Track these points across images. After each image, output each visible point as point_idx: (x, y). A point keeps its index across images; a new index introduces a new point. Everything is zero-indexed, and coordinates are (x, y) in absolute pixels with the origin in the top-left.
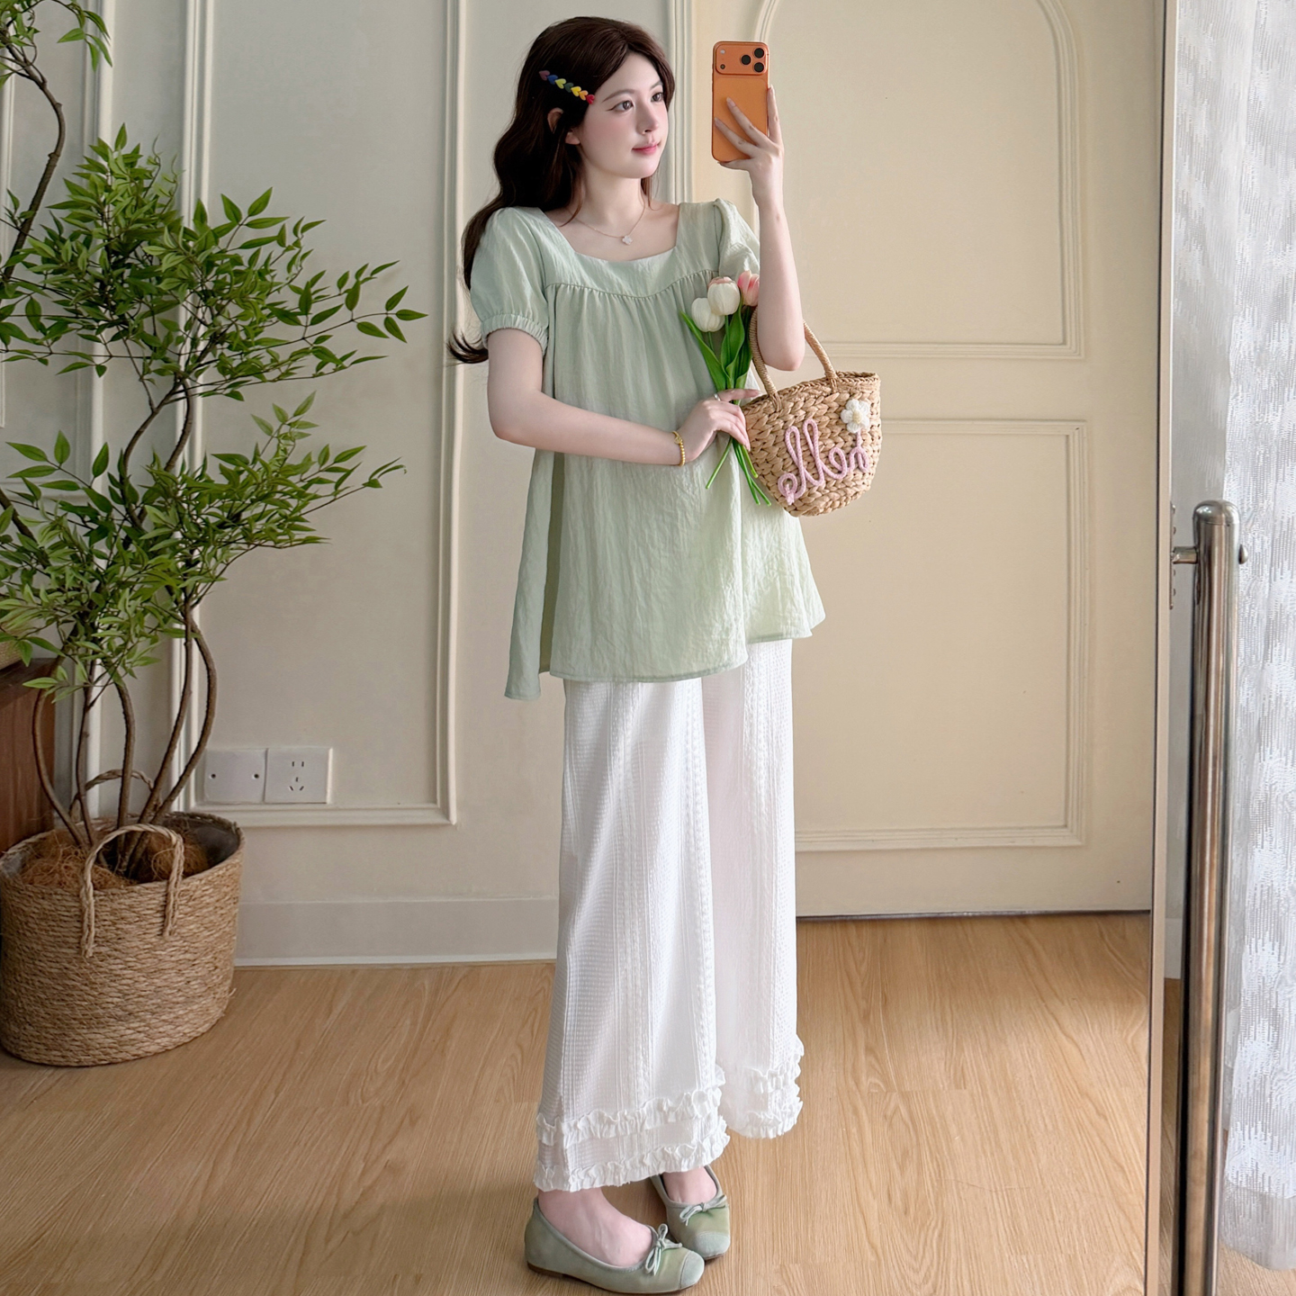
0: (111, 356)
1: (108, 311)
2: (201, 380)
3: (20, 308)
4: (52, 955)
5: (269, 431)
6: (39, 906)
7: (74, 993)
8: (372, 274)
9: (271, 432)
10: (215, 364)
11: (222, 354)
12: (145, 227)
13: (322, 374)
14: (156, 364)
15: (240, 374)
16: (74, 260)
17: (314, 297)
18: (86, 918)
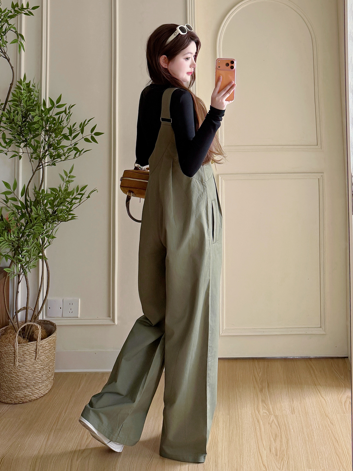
0: (23, 153)
1: (22, 137)
2: (46, 161)
4: (7, 366)
5: (63, 179)
6: (4, 349)
10: (49, 155)
11: (51, 151)
13: (76, 157)
14: (34, 155)
15: (55, 158)
16: (13, 119)
18: (16, 353)
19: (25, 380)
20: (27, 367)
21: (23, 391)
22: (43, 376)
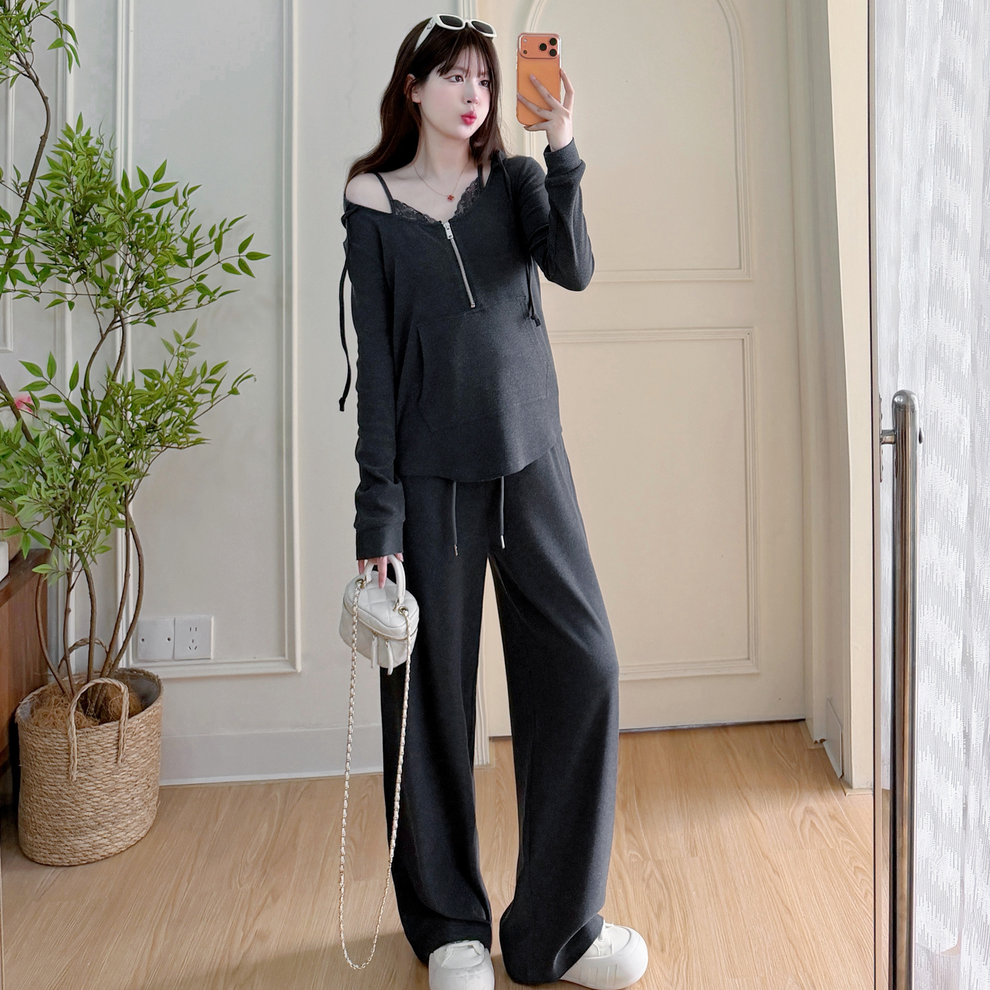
0: (77, 294)
1: (74, 259)
2: (130, 312)
4: (51, 780)
5: (171, 350)
6: (42, 743)
7: (66, 809)
8: (229, 226)
9: (173, 351)
10: (138, 299)
11: (142, 291)
12: (95, 193)
13: (201, 305)
14: (104, 300)
15: (153, 307)
16: (54, 220)
17: (195, 245)
18: (72, 751)
19: (92, 812)
20: (98, 782)
21: (89, 835)
22: (135, 799)
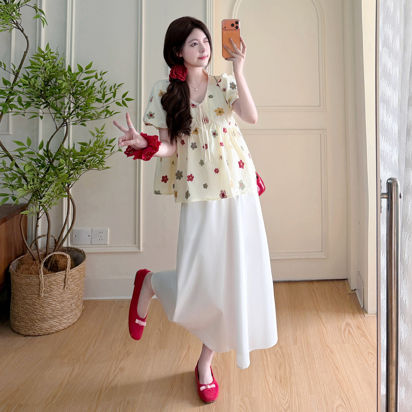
0: (44, 113)
1: (43, 99)
3: (16, 99)
4: (30, 298)
9: (94, 135)
11: (78, 112)
12: (55, 74)
13: (106, 117)
14: (58, 115)
18: (41, 285)
22: (72, 305)
